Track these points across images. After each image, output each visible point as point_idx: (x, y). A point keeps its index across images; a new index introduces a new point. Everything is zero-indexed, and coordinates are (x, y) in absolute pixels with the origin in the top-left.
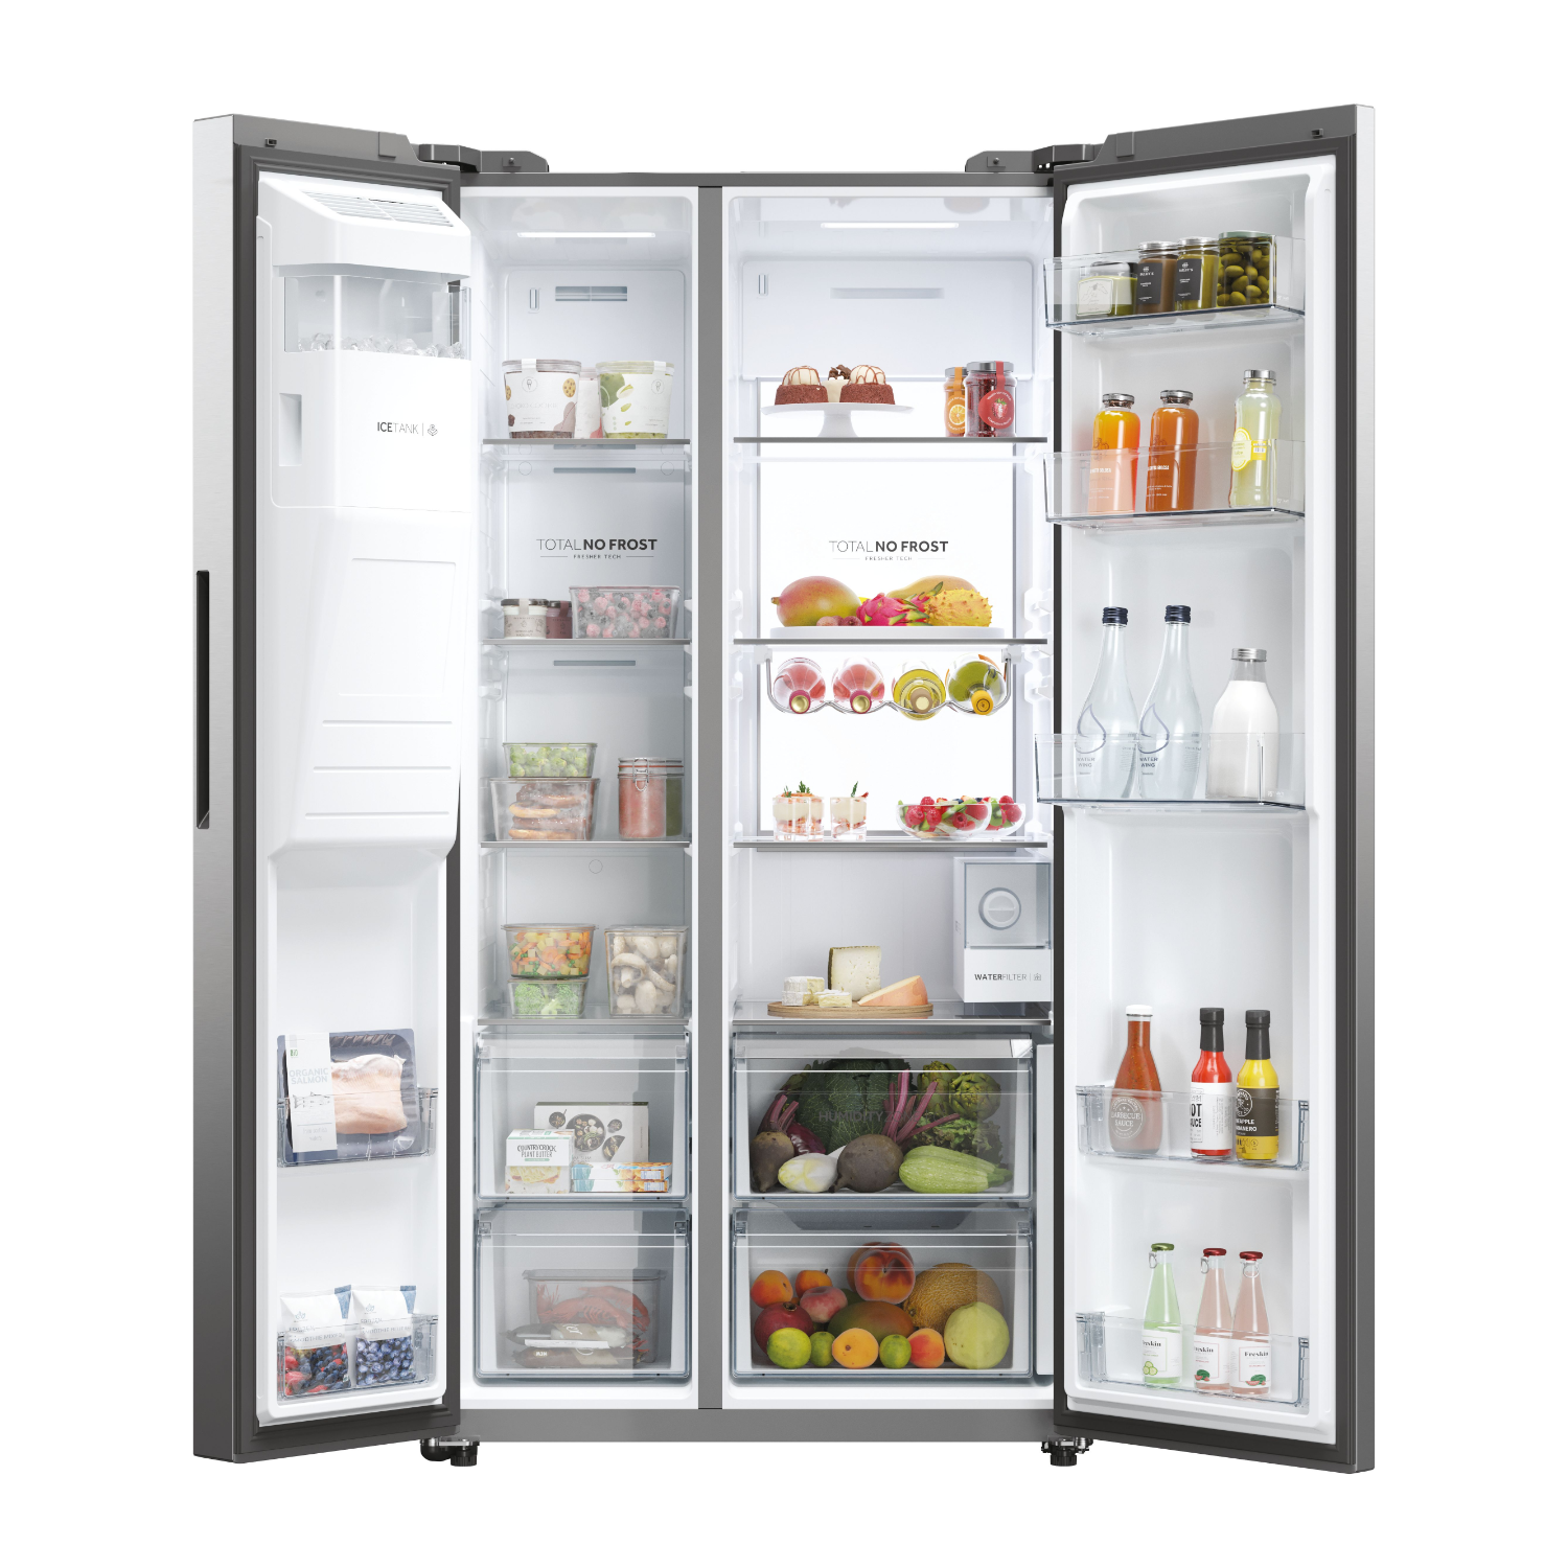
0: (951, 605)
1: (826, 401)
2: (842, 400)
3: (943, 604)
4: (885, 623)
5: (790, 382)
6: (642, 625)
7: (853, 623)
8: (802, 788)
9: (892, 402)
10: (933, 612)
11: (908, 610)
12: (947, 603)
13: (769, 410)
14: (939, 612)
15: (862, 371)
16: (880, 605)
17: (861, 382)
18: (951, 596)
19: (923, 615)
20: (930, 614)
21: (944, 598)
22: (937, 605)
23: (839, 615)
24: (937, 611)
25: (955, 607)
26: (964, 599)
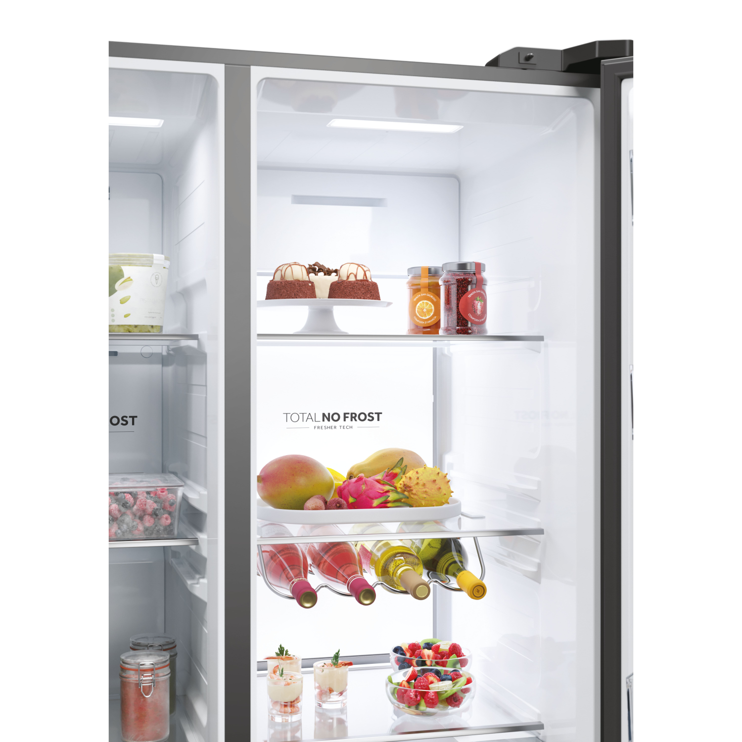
0: (424, 485)
1: (315, 297)
2: (331, 296)
3: (418, 484)
4: (369, 506)
5: (282, 277)
6: (147, 524)
7: (340, 507)
9: (378, 298)
10: (409, 491)
11: (388, 491)
12: (421, 483)
13: (260, 304)
14: (414, 492)
15: (353, 269)
16: (364, 487)
17: (352, 279)
18: (422, 475)
19: (401, 496)
20: (406, 493)
21: (418, 478)
22: (412, 485)
23: (324, 498)
24: (412, 490)
25: (428, 486)
26: (433, 477)
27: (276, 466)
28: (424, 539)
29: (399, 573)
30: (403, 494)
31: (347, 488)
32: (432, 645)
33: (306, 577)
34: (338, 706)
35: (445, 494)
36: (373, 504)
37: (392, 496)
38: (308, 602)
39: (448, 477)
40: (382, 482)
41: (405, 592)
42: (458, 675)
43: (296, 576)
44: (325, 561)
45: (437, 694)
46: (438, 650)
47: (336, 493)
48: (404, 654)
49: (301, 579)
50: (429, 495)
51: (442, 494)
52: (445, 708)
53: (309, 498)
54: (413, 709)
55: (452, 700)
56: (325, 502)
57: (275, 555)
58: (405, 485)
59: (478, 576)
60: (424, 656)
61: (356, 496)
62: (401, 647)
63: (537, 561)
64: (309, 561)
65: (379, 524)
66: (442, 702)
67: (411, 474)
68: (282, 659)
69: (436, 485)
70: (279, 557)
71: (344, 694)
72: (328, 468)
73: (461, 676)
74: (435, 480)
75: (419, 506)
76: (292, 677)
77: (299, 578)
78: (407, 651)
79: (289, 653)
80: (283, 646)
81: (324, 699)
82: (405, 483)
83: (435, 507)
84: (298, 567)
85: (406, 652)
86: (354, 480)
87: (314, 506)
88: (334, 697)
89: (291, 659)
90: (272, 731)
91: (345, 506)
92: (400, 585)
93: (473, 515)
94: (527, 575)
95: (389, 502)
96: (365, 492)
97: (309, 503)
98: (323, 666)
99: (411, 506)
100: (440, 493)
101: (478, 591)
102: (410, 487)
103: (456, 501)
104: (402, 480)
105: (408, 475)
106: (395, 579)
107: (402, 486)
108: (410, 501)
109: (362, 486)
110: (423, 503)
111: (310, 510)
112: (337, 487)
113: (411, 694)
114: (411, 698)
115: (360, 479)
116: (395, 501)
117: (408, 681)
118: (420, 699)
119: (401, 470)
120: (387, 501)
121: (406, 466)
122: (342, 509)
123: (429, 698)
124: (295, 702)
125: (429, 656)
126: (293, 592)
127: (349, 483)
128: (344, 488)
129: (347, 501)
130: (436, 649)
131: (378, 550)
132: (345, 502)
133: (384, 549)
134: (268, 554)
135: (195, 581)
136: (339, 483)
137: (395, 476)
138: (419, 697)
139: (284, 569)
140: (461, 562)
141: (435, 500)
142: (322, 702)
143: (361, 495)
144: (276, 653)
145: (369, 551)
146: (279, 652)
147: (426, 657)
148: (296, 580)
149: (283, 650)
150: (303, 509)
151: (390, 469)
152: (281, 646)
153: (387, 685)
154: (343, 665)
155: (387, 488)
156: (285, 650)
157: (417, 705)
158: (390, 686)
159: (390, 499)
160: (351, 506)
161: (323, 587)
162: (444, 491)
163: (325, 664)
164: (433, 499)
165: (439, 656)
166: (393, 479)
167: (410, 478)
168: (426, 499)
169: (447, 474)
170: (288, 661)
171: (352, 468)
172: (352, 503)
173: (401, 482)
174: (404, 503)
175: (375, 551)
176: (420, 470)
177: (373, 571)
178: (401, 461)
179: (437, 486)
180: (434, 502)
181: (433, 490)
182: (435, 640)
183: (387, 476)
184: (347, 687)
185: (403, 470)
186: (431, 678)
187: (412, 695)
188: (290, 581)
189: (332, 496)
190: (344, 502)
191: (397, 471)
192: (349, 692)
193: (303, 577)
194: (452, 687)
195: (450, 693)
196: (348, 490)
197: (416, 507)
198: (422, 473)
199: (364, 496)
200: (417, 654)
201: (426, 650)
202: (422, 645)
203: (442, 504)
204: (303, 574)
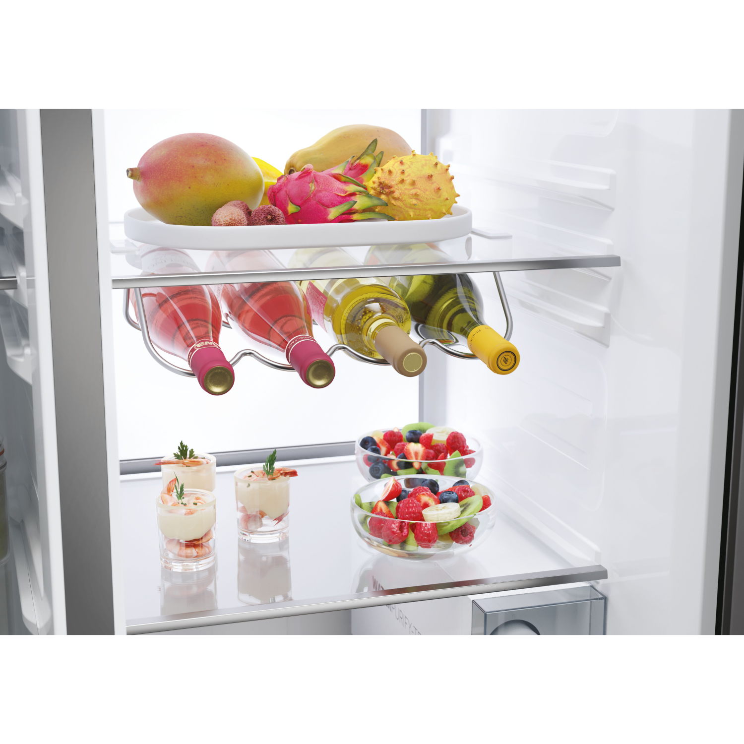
0: (413, 183)
3: (402, 181)
4: (321, 218)
7: (272, 220)
8: (183, 452)
10: (387, 194)
11: (353, 194)
12: (408, 180)
14: (397, 194)
16: (313, 187)
18: (410, 167)
19: (376, 202)
20: (383, 197)
21: (403, 172)
22: (393, 183)
23: (246, 206)
24: (393, 192)
25: (419, 184)
26: (428, 171)
27: (164, 152)
28: (412, 276)
29: (372, 331)
30: (380, 199)
31: (285, 189)
32: (421, 434)
33: (216, 340)
34: (274, 539)
35: (447, 199)
36: (328, 215)
37: (361, 202)
38: (217, 384)
39: (451, 172)
40: (343, 179)
41: (383, 362)
42: (467, 491)
43: (200, 338)
44: (250, 310)
45: (435, 526)
46: (431, 442)
47: (267, 198)
48: (377, 451)
49: (206, 343)
50: (421, 201)
51: (442, 198)
52: (447, 547)
53: (221, 206)
54: (396, 549)
55: (460, 532)
56: (248, 213)
57: (166, 301)
58: (381, 183)
59: (502, 332)
60: (410, 453)
61: (300, 202)
62: (372, 438)
63: (604, 309)
64: (224, 309)
65: (338, 248)
66: (443, 537)
67: (392, 164)
68: (184, 464)
69: (432, 183)
70: (172, 305)
71: (284, 519)
72: (255, 158)
73: (472, 494)
74: (432, 176)
75: (405, 219)
76: (197, 499)
77: (204, 341)
78: (383, 444)
79: (196, 453)
80: (185, 443)
81: (252, 527)
82: (382, 181)
83: (431, 221)
84: (202, 323)
85: (380, 445)
86: (296, 175)
87: (228, 219)
88: (268, 523)
89: (198, 463)
90: (167, 585)
91: (282, 219)
92: (375, 350)
93: (492, 233)
94: (584, 332)
95: (356, 212)
96: (315, 195)
97: (222, 214)
98: (250, 476)
99: (391, 219)
100: (440, 197)
101: (506, 361)
102: (390, 187)
103: (463, 211)
104: (376, 175)
105: (387, 167)
106: (365, 338)
107: (376, 185)
108: (389, 211)
109: (310, 185)
110: (412, 213)
111: (221, 225)
112: (268, 189)
113: (393, 526)
114: (394, 533)
115: (307, 173)
116: (365, 211)
117: (387, 501)
118: (408, 534)
119: (375, 159)
120: (352, 210)
121: (382, 153)
122: (277, 223)
123: (422, 533)
124: (204, 540)
125: (416, 454)
126: (192, 365)
127: (288, 180)
128: (280, 189)
129: (285, 210)
130: (427, 442)
131: (337, 291)
132: (281, 213)
133: (347, 290)
134: (154, 298)
135: (18, 352)
136: (270, 181)
137: (364, 168)
138: (405, 531)
139: (179, 325)
140: (474, 310)
141: (431, 209)
142: (249, 533)
143: (309, 199)
144: (175, 454)
145: (322, 291)
146: (179, 454)
147: (413, 455)
148: (198, 346)
149: (186, 450)
150: (210, 224)
151: (355, 158)
152: (181, 444)
153: (353, 510)
154: (281, 474)
155: (352, 188)
156: (189, 449)
157: (403, 542)
158: (359, 513)
159: (356, 207)
160: (292, 219)
161: (245, 354)
162: (445, 195)
163: (252, 472)
164: (428, 207)
165: (432, 451)
166: (362, 173)
167: (390, 172)
168: (417, 207)
169: (449, 166)
170: (194, 468)
171: (293, 157)
172: (293, 214)
173: (375, 179)
174: (379, 213)
175: (331, 292)
176: (406, 159)
177: (329, 325)
178: (374, 143)
179: (435, 186)
180: (429, 212)
181: (427, 193)
182: (424, 425)
183: (350, 169)
184: (290, 508)
185: (378, 160)
186: (425, 498)
187: (395, 527)
188: (189, 346)
189: (259, 203)
190: (279, 212)
191: (367, 160)
192: (291, 517)
193: (212, 339)
194: (459, 514)
195: (456, 524)
196: (286, 191)
197: (400, 220)
198: (409, 163)
199: (313, 202)
200: (398, 449)
201: (412, 444)
202: (405, 434)
203: (440, 215)
204: (211, 335)
